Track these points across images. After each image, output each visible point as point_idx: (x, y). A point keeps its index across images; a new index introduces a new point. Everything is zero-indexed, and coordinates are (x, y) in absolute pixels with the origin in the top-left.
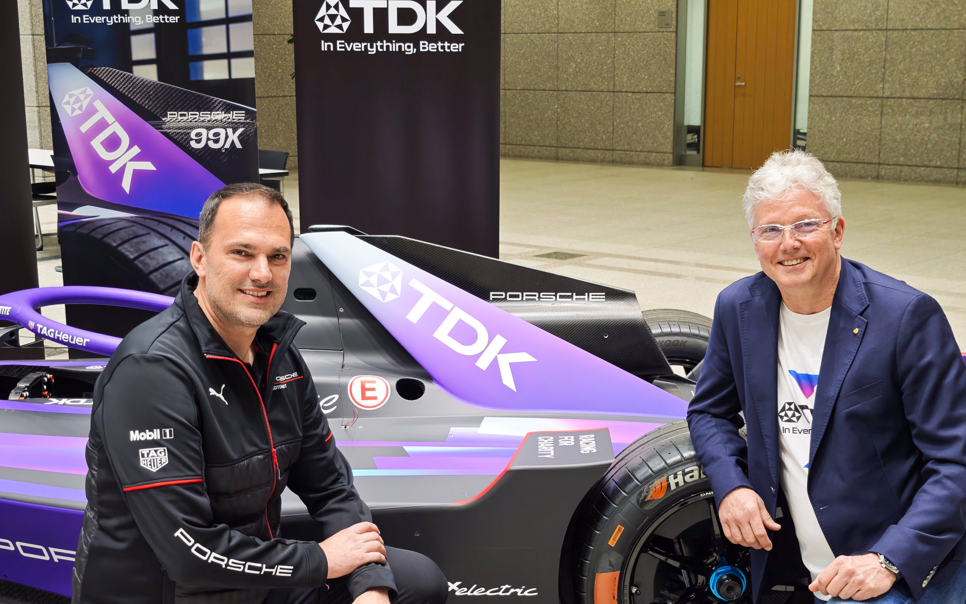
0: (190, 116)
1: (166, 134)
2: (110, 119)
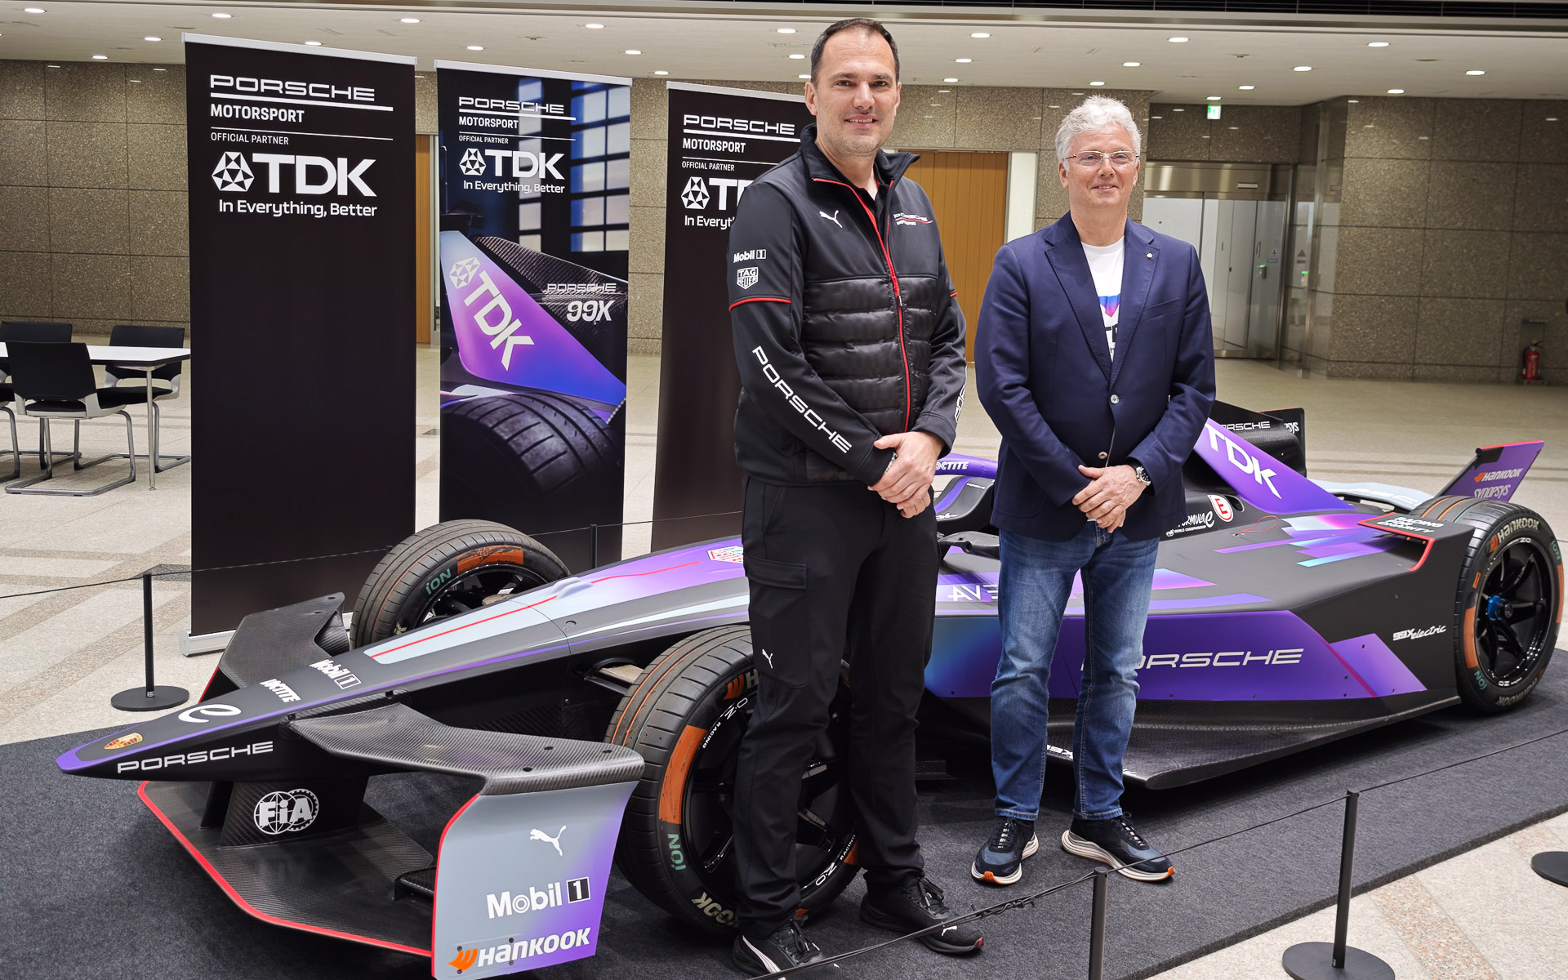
0: (569, 288)
1: (545, 307)
2: (495, 291)
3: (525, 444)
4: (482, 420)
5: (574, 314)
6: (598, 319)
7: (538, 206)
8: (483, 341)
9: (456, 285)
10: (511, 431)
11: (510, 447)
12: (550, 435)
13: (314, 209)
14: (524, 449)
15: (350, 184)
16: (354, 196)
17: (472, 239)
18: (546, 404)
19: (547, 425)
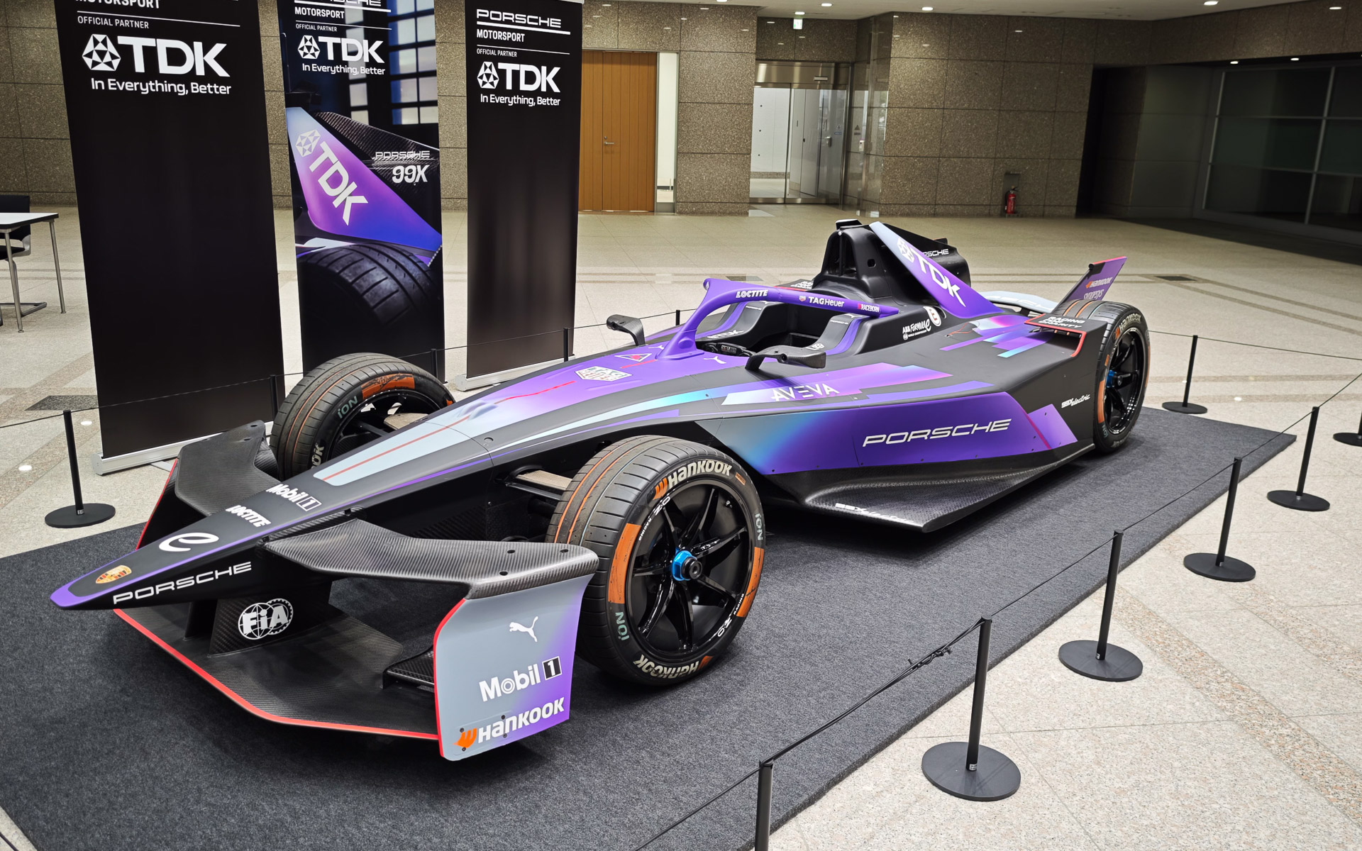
0: (393, 156)
1: (374, 171)
2: (334, 159)
3: (366, 285)
4: (330, 267)
5: (398, 177)
6: (417, 181)
7: (364, 86)
8: (326, 201)
9: (301, 153)
10: (354, 275)
11: (354, 289)
12: (384, 277)
13: (177, 88)
14: (365, 289)
15: (206, 65)
16: (210, 76)
17: (312, 114)
18: (380, 252)
19: (381, 269)
